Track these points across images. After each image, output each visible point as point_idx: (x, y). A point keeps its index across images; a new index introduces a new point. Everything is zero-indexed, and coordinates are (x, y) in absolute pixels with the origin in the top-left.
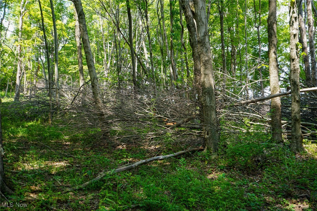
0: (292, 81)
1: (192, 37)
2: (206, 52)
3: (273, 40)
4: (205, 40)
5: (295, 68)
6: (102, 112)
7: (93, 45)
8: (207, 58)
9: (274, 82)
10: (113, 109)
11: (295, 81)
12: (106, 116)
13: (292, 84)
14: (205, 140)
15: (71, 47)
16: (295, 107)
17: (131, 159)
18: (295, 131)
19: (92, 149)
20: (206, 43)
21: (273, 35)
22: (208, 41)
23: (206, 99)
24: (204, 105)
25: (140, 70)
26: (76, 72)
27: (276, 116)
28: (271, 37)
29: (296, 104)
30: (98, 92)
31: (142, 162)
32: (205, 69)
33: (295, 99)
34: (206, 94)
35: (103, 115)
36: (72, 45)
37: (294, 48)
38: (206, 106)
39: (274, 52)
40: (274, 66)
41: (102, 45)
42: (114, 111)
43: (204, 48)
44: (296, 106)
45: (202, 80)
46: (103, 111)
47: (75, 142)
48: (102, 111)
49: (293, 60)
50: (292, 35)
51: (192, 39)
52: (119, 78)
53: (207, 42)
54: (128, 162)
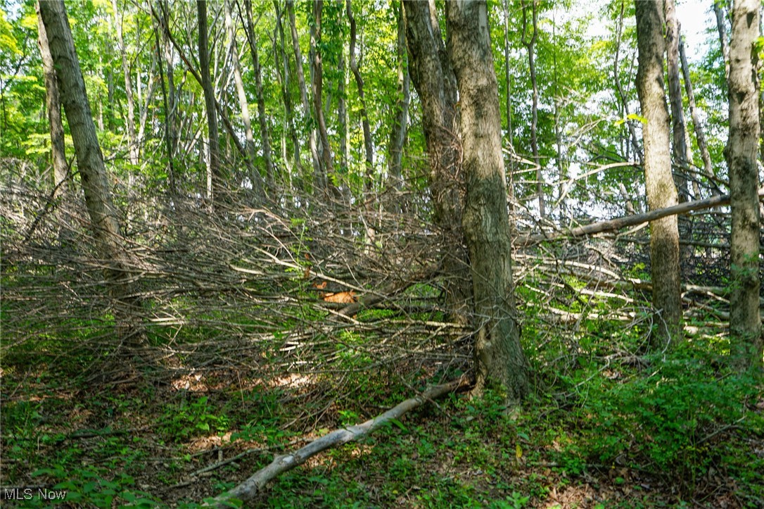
0: (738, 164)
1: (416, 23)
2: (482, 59)
3: (654, 44)
4: (478, 19)
5: (748, 121)
6: (120, 265)
7: (94, 82)
8: (483, 82)
9: (658, 170)
10: (156, 253)
11: (746, 163)
12: (131, 279)
13: (738, 172)
14: (478, 356)
15: (33, 83)
16: (744, 244)
17: (227, 437)
18: (743, 320)
19: (80, 397)
20: (480, 30)
21: (654, 26)
22: (485, 25)
23: (481, 221)
24: (474, 238)
25: (226, 151)
26: (47, 153)
27: (665, 272)
28: (649, 34)
29: (750, 236)
30: (104, 197)
31: (283, 465)
32: (477, 118)
33: (745, 219)
34: (482, 201)
35: (124, 275)
36: (34, 79)
37: (744, 60)
38: (482, 243)
39: (658, 80)
40: (658, 119)
41: (122, 84)
42: (160, 263)
43: (475, 47)
44: (750, 242)
45: (466, 153)
46: (123, 260)
47: (21, 370)
48: (117, 260)
49: (742, 96)
50: (740, 16)
51: (417, 29)
52: (171, 164)
53: (483, 28)
54: (220, 454)
